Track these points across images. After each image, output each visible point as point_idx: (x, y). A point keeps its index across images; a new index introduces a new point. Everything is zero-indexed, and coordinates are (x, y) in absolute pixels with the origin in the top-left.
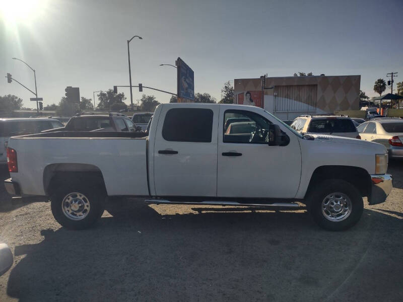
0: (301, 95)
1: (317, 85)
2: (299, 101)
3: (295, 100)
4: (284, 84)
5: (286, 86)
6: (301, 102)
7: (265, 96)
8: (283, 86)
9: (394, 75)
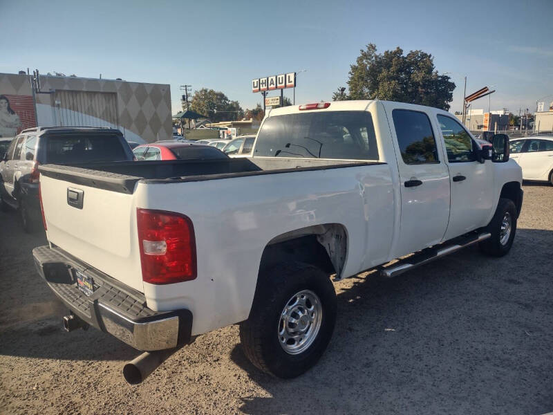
0: (93, 106)
1: (115, 94)
2: (93, 116)
3: (85, 113)
4: (66, 88)
5: (68, 91)
6: (96, 117)
7: (37, 105)
8: (65, 91)
9: (188, 88)
